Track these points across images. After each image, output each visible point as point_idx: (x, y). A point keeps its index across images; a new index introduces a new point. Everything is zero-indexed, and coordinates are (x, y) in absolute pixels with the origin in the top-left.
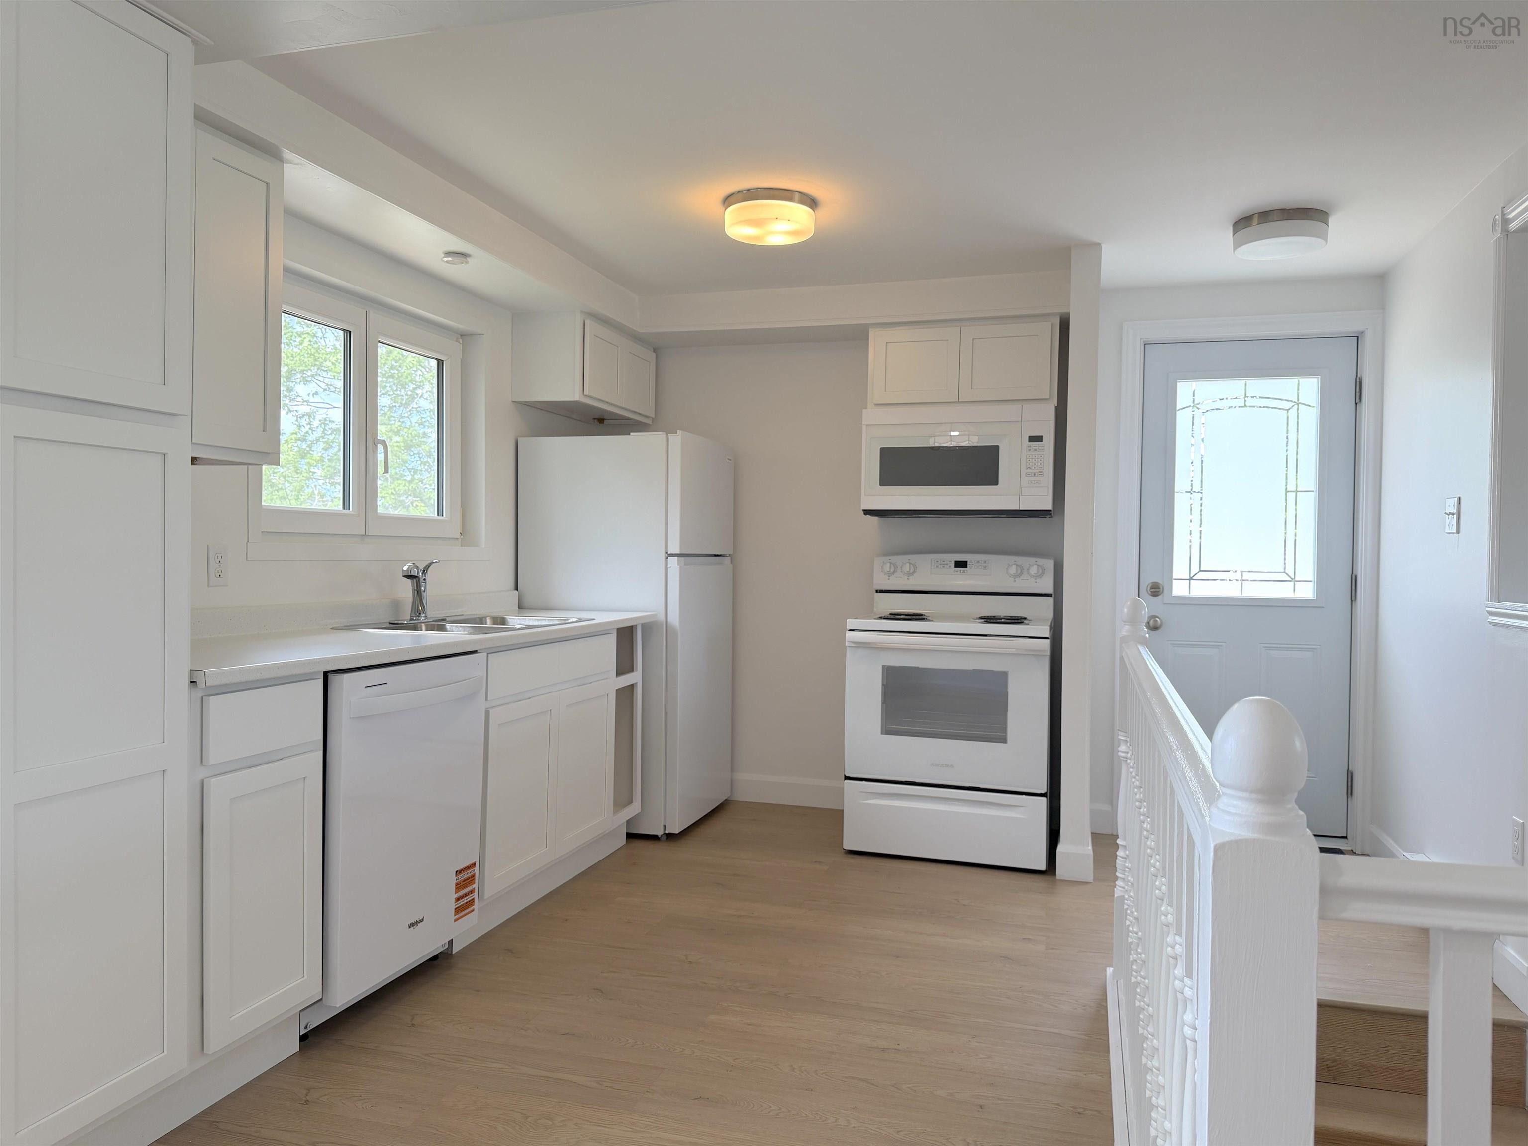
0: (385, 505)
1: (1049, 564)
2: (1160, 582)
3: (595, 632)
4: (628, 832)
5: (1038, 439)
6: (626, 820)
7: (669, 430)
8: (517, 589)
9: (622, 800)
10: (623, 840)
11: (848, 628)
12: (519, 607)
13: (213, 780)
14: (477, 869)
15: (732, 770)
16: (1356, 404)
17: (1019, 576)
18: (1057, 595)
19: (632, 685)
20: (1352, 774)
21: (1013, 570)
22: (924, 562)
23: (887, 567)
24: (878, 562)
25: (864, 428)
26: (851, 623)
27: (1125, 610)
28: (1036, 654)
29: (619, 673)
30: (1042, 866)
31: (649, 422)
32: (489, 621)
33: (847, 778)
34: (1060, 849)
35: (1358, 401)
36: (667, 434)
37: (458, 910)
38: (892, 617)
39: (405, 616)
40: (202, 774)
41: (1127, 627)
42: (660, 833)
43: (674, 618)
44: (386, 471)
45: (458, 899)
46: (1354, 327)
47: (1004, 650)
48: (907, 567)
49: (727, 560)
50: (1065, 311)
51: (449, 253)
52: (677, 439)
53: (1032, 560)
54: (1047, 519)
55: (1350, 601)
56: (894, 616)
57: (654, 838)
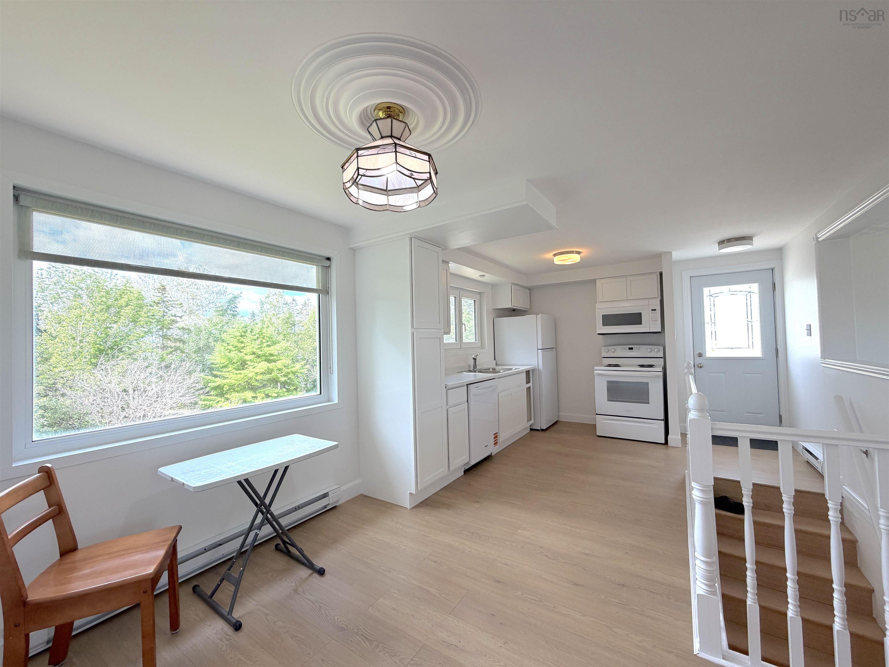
0: (465, 340)
1: (662, 348)
2: (702, 352)
3: (520, 372)
4: (531, 428)
5: (655, 310)
6: (529, 425)
7: (537, 314)
8: (495, 360)
9: (529, 419)
10: (529, 431)
11: (595, 369)
12: (496, 365)
13: (450, 409)
14: (498, 434)
15: (558, 412)
16: (773, 291)
17: (651, 352)
18: (664, 357)
19: (530, 387)
20: (781, 416)
21: (649, 350)
22: (618, 348)
23: (606, 350)
24: (603, 349)
25: (596, 309)
26: (596, 368)
27: (685, 364)
28: (658, 376)
29: (527, 383)
30: (663, 442)
31: (528, 310)
32: (491, 369)
33: (597, 414)
34: (669, 437)
35: (774, 290)
36: (536, 315)
37: (495, 444)
38: (609, 366)
39: (472, 369)
40: (448, 407)
41: (686, 370)
42: (539, 429)
43: (541, 367)
44: (465, 331)
45: (494, 441)
46: (772, 267)
47: (648, 376)
48: (613, 350)
49: (554, 349)
50: (660, 271)
51: (480, 276)
52: (539, 316)
53: (655, 347)
54: (660, 334)
55: (776, 357)
56: (610, 365)
57: (538, 430)
